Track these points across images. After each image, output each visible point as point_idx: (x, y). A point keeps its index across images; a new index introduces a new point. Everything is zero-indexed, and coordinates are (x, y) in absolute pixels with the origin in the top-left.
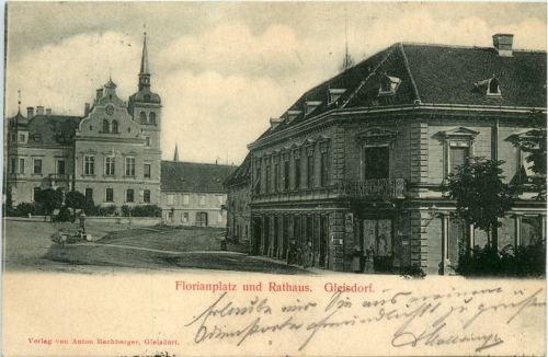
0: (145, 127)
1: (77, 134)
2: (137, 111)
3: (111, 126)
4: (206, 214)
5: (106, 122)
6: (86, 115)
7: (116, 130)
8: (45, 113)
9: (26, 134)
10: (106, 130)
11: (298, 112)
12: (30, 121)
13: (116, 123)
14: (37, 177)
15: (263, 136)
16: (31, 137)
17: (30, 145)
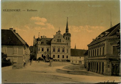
0: (67, 41)
1: (52, 42)
2: (65, 37)
3: (59, 40)
4: (81, 61)
5: (58, 40)
6: (54, 38)
7: (60, 42)
8: (45, 37)
9: (40, 42)
10: (58, 41)
11: (99, 37)
12: (41, 39)
13: (60, 40)
14: (43, 52)
15: (91, 43)
16: (42, 43)
17: (41, 45)
